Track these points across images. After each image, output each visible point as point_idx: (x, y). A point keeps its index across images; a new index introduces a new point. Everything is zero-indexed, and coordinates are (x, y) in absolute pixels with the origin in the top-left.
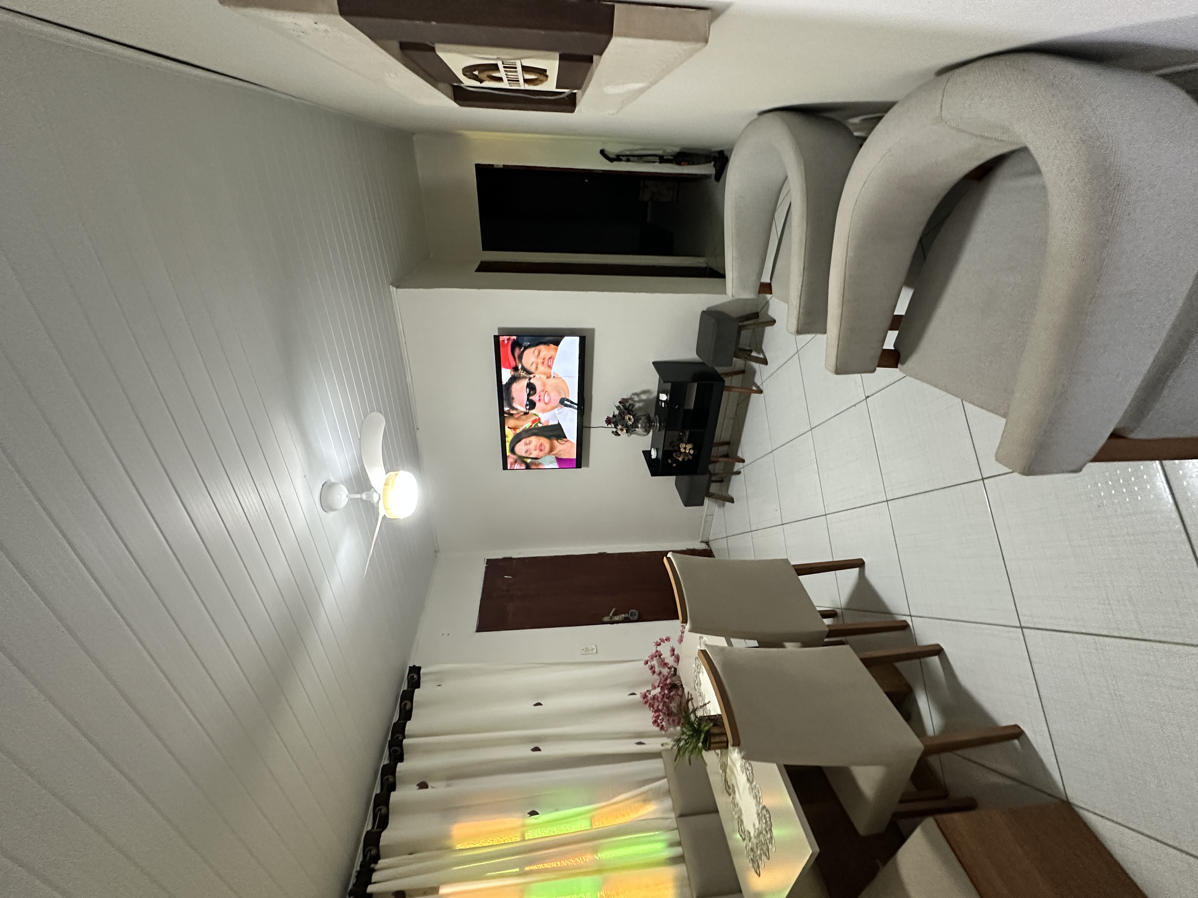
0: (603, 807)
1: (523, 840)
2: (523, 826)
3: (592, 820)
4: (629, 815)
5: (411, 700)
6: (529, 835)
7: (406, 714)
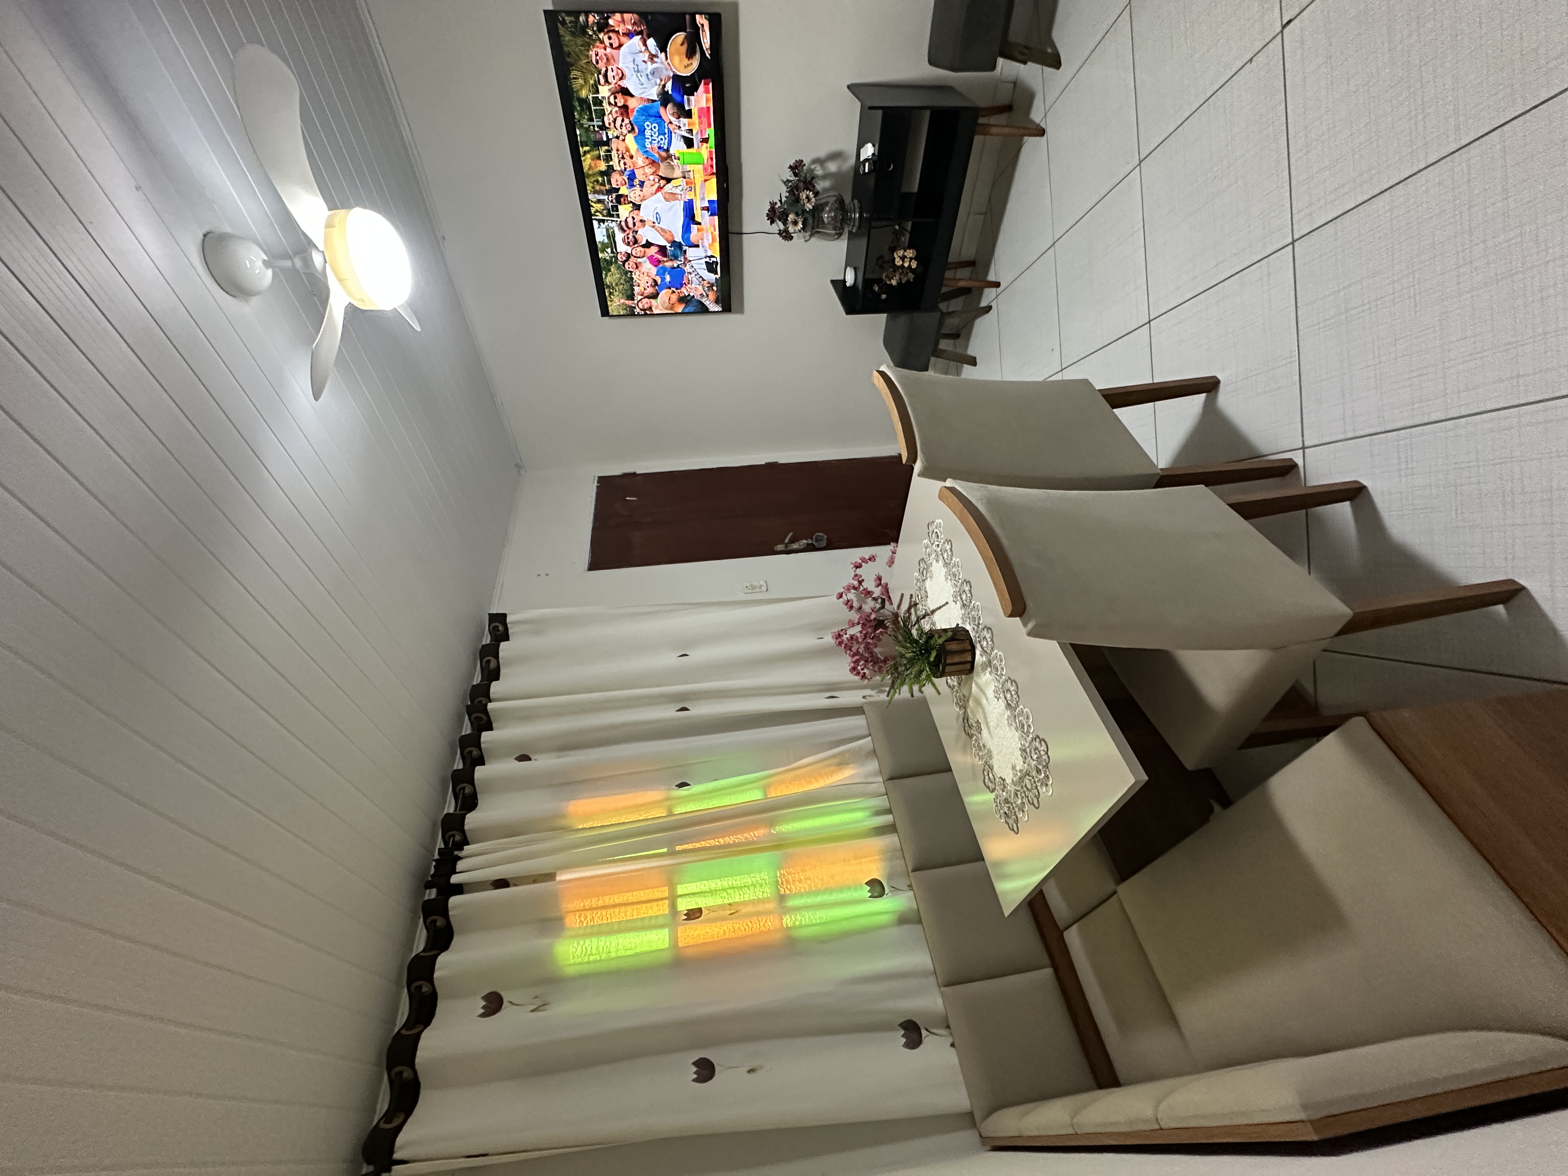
0: (781, 773)
1: (670, 814)
2: (668, 799)
3: (766, 789)
4: (817, 781)
5: (497, 656)
6: (679, 810)
7: (492, 674)
